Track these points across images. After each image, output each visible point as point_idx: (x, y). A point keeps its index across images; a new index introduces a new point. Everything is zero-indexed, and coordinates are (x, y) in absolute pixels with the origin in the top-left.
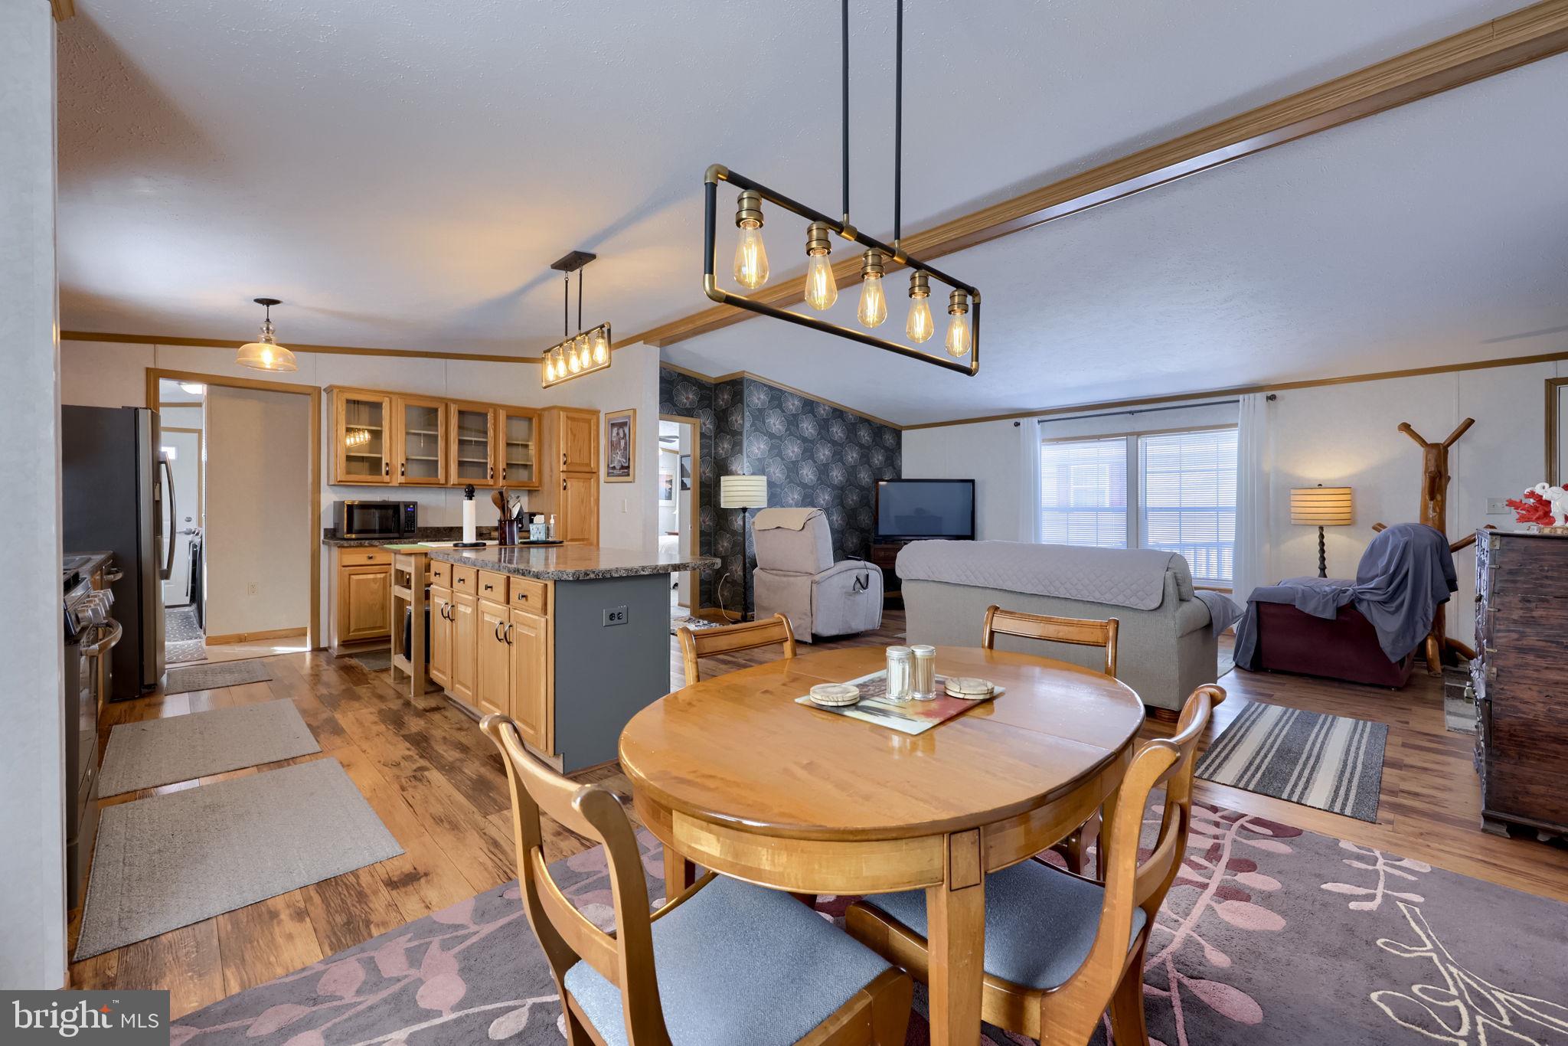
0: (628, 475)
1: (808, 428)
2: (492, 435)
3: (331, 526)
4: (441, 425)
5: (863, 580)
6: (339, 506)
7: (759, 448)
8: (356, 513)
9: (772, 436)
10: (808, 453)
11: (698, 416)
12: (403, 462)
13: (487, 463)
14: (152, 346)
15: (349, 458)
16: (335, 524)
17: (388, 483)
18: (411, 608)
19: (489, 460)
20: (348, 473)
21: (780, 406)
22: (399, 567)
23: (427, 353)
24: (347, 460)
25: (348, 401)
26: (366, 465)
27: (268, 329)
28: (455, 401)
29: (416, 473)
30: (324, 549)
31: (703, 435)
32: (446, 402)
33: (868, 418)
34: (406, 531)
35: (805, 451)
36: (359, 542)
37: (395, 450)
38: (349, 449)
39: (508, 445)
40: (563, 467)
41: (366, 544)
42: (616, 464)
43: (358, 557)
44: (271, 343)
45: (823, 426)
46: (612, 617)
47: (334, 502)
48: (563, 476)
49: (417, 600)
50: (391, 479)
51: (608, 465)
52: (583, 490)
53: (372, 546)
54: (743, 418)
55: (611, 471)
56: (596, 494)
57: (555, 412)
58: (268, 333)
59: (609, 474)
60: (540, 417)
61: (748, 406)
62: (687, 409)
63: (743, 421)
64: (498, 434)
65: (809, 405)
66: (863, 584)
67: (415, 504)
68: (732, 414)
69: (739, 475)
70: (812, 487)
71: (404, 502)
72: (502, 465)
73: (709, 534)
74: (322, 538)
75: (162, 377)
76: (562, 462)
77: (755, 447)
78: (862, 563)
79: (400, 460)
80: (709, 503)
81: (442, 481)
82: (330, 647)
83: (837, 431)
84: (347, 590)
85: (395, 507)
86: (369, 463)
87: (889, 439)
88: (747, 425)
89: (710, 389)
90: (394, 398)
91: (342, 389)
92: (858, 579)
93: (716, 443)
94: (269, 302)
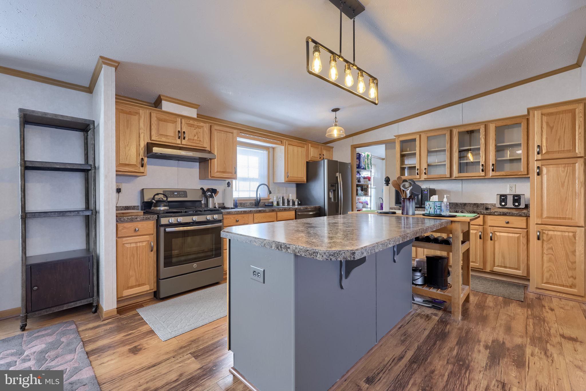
2: (483, 142)
4: (448, 143)
13: (480, 162)
14: (352, 137)
19: (481, 159)
20: (401, 175)
23: (450, 104)
24: (401, 169)
28: (456, 127)
32: (451, 129)
37: (422, 162)
40: (537, 157)
44: (336, 126)
48: (537, 164)
50: (420, 177)
58: (336, 122)
60: (528, 121)
64: (491, 140)
67: (435, 190)
72: (491, 162)
76: (536, 153)
79: (425, 166)
90: (421, 134)
94: (335, 110)
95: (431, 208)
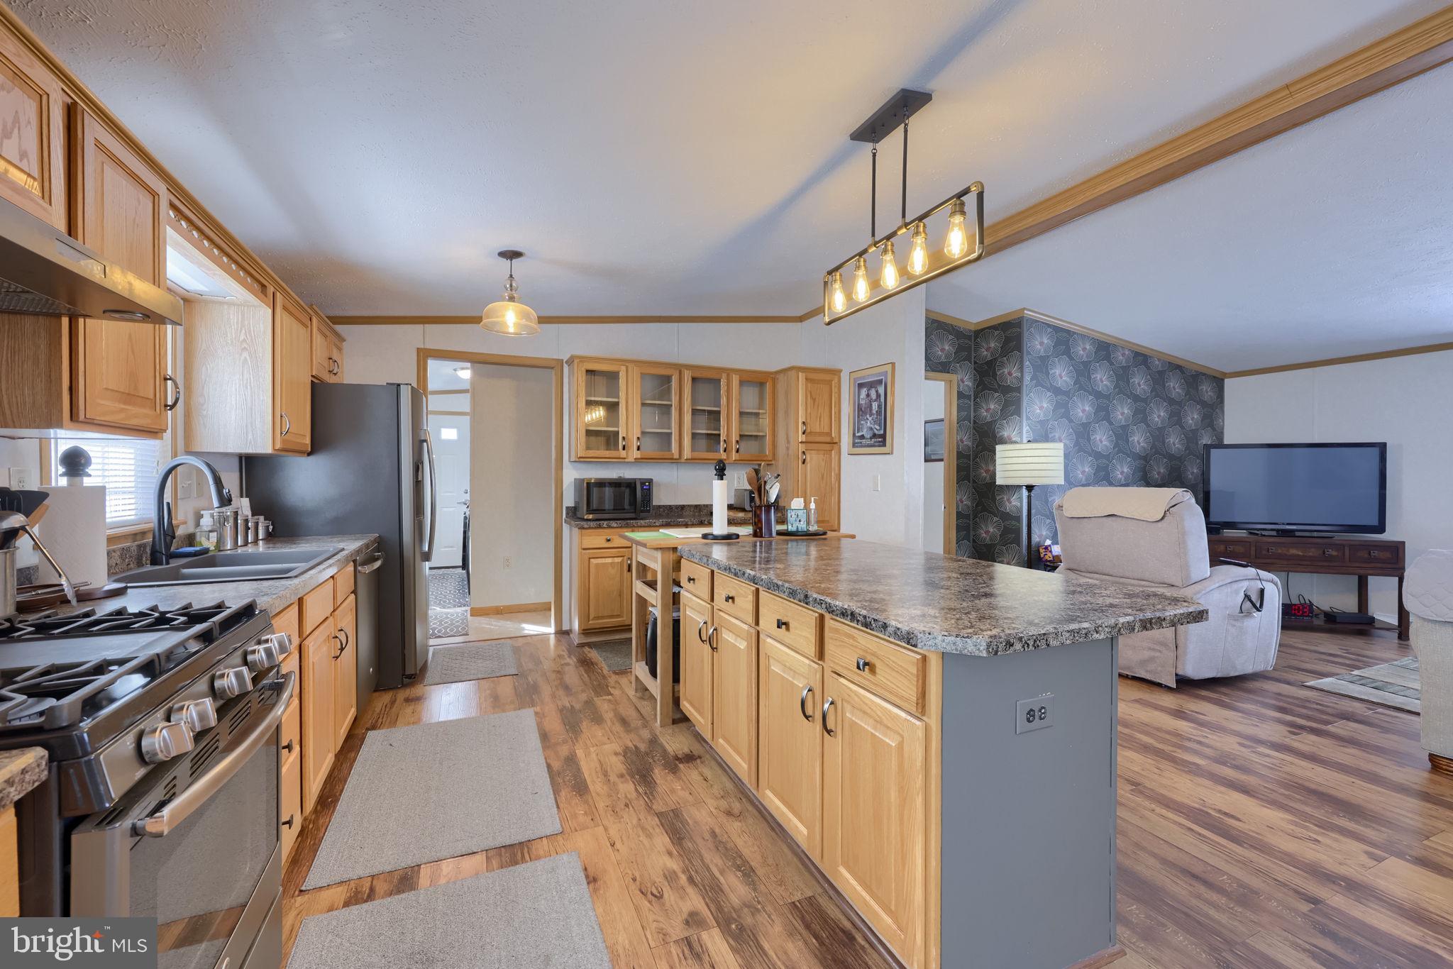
0: (884, 445)
1: (1102, 379)
2: (725, 403)
3: (572, 504)
4: (675, 394)
5: (1254, 598)
6: (579, 483)
7: (1041, 408)
8: (595, 491)
9: (1057, 391)
10: (1103, 413)
11: (955, 372)
12: (639, 436)
13: (719, 435)
14: (422, 325)
15: (589, 433)
16: (575, 502)
17: (625, 458)
18: (657, 612)
19: (722, 431)
20: (588, 448)
21: (1067, 352)
22: (641, 559)
23: (660, 317)
24: (586, 435)
25: (588, 371)
26: (602, 439)
27: (511, 286)
28: (689, 367)
29: (650, 447)
30: (566, 528)
31: (961, 395)
32: (680, 368)
33: (1180, 363)
34: (642, 511)
35: (1099, 409)
36: (598, 523)
37: (631, 424)
38: (588, 425)
39: (741, 414)
40: (801, 438)
41: (605, 526)
42: (864, 432)
43: (596, 539)
44: (514, 301)
45: (1122, 376)
46: (1030, 715)
47: (575, 479)
48: (802, 448)
49: (664, 606)
50: (627, 454)
51: (854, 434)
52: (823, 464)
53: (609, 527)
54: (1021, 369)
55: (858, 441)
56: (837, 468)
57: (793, 373)
58: (511, 290)
59: (854, 445)
60: (774, 381)
61: (1029, 353)
62: (942, 364)
63: (1021, 373)
64: (733, 401)
65: (1104, 349)
66: (1256, 602)
67: (650, 481)
68: (1002, 365)
69: (1015, 442)
70: (1107, 457)
71: (640, 479)
72: (734, 437)
73: (967, 517)
74: (564, 516)
75: (430, 356)
76: (800, 433)
77: (1036, 405)
78: (1251, 571)
79: (636, 432)
80: (967, 478)
81: (676, 456)
82: (571, 630)
83: (1140, 383)
84: (587, 577)
85: (630, 485)
86: (605, 438)
87: (1207, 390)
88: (1027, 378)
89: (969, 338)
90: (630, 366)
91: (583, 359)
92: (1247, 597)
93: (976, 404)
94: (512, 255)
95: (800, 521)
